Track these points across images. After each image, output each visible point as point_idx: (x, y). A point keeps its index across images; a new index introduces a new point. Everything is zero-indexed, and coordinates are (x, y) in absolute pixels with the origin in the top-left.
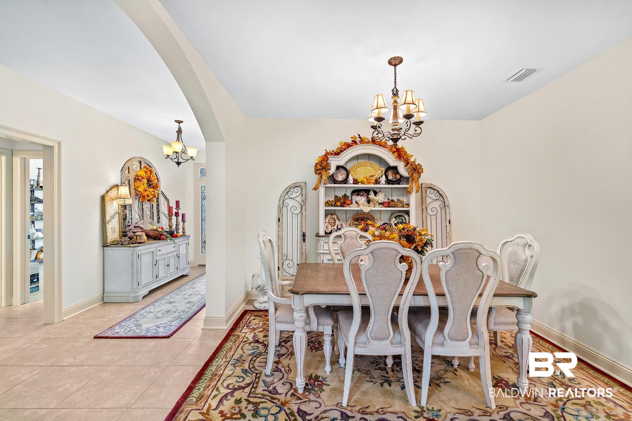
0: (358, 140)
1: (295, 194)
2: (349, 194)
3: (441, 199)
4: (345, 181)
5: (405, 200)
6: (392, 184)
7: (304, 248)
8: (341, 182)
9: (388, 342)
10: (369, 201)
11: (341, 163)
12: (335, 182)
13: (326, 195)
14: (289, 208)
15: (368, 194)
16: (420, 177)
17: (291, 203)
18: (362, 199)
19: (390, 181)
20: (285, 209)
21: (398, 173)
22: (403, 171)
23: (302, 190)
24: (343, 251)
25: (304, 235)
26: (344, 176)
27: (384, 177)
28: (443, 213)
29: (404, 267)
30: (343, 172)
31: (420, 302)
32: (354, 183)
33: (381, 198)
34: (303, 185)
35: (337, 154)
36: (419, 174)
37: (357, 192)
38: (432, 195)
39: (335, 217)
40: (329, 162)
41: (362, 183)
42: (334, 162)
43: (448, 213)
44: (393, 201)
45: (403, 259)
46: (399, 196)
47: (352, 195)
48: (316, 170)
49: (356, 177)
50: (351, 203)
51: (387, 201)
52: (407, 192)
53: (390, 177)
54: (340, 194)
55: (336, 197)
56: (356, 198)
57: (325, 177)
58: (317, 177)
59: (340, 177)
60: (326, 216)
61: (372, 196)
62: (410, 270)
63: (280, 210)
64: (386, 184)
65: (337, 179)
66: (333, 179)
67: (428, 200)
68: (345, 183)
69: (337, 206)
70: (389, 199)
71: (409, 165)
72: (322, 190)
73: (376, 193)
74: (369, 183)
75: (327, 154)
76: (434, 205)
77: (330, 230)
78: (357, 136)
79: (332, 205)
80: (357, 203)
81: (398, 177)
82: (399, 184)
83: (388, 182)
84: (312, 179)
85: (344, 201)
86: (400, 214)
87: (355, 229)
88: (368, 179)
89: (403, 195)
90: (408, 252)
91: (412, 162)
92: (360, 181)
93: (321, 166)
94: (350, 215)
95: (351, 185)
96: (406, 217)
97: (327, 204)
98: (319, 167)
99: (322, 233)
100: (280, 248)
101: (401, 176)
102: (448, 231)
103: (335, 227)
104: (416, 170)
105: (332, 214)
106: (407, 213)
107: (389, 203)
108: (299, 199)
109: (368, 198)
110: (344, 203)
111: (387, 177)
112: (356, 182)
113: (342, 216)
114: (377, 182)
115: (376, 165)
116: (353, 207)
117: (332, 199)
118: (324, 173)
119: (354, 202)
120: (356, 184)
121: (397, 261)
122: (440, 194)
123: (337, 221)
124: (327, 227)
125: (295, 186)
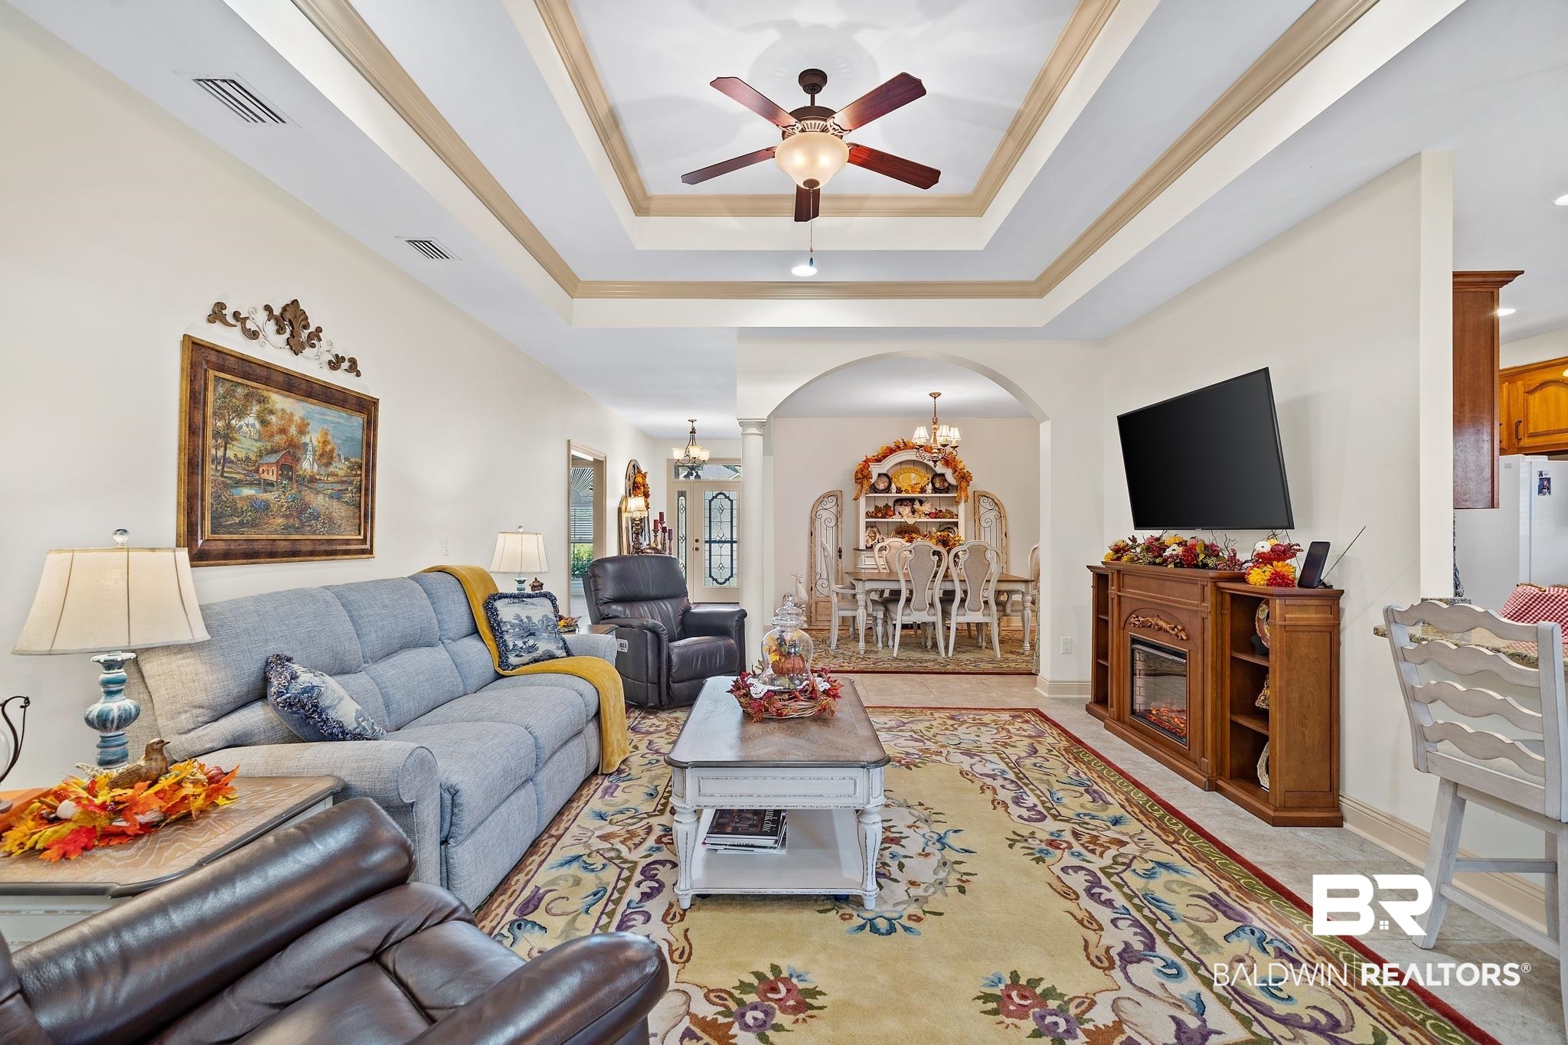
0: (902, 445)
1: (830, 504)
2: (891, 504)
3: (996, 508)
4: (887, 490)
5: (954, 510)
6: (940, 493)
7: (840, 565)
8: (882, 491)
9: (926, 612)
10: (913, 512)
11: (884, 471)
12: (876, 491)
13: (867, 505)
14: (823, 520)
15: (913, 504)
16: (968, 486)
17: (825, 514)
18: (906, 510)
19: (937, 489)
20: (817, 523)
21: (946, 480)
22: (951, 479)
23: (837, 499)
24: (889, 561)
25: (840, 551)
26: (886, 484)
27: (930, 484)
28: (999, 524)
29: (936, 558)
30: (885, 479)
31: (948, 586)
32: (897, 492)
33: (927, 508)
34: (839, 494)
35: (878, 460)
36: (968, 482)
37: (900, 501)
38: (985, 504)
39: (875, 529)
40: (869, 469)
41: (907, 492)
42: (875, 470)
43: (1004, 525)
44: (941, 511)
45: (935, 553)
46: (948, 505)
47: (894, 505)
48: (857, 479)
49: (899, 485)
50: (894, 514)
51: (934, 511)
52: (956, 502)
53: (938, 485)
54: (881, 505)
55: (876, 507)
56: (901, 509)
57: (866, 487)
58: (859, 486)
59: (882, 486)
60: (867, 528)
61: (917, 505)
62: (940, 560)
63: (812, 522)
64: (932, 493)
65: (878, 487)
66: (874, 489)
67: (982, 510)
68: (887, 492)
69: (878, 518)
70: (936, 509)
71: (957, 473)
72: (862, 500)
73: (921, 503)
74: (913, 492)
75: (867, 461)
76: (988, 515)
77: (870, 544)
78: (901, 441)
79: (872, 517)
80: (900, 514)
81: (946, 485)
82: (947, 492)
83: (935, 490)
84: (850, 488)
85: (885, 511)
86: (949, 526)
87: (900, 540)
88: (913, 487)
89: (952, 505)
90: (940, 548)
91: (961, 469)
92: (903, 489)
93: (862, 474)
94: (892, 528)
95: (894, 494)
96: (955, 529)
97: (868, 515)
98: (860, 476)
99: (863, 547)
100: (813, 565)
101: (950, 484)
102: (1004, 545)
103: (876, 541)
104: (964, 477)
105: (872, 527)
106: (956, 524)
107: (936, 514)
108: (834, 510)
109: (912, 508)
110: (886, 514)
111: (933, 485)
112: (899, 491)
113: (883, 529)
114: (923, 490)
115: (923, 471)
116: (896, 519)
117: (872, 509)
118: (865, 482)
119: (897, 513)
120: (899, 493)
121: (931, 554)
122: (995, 503)
123: (878, 534)
124: (867, 541)
125: (829, 495)
